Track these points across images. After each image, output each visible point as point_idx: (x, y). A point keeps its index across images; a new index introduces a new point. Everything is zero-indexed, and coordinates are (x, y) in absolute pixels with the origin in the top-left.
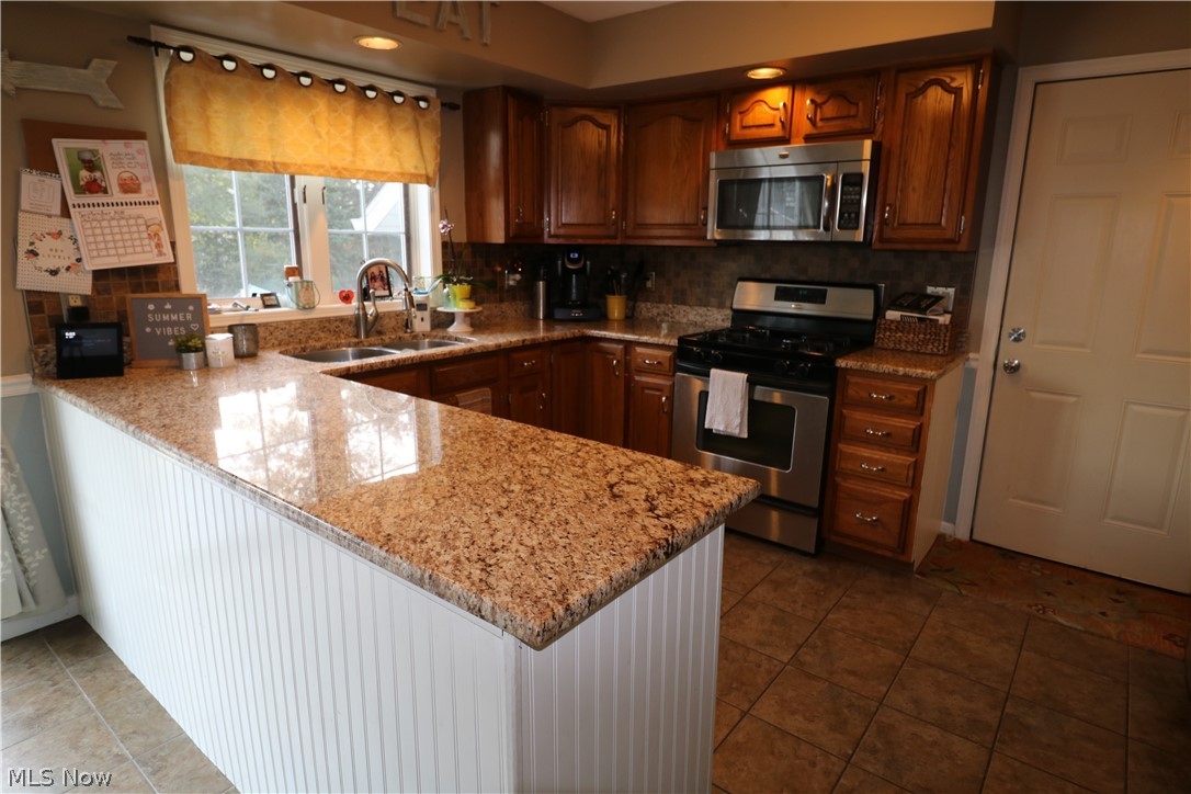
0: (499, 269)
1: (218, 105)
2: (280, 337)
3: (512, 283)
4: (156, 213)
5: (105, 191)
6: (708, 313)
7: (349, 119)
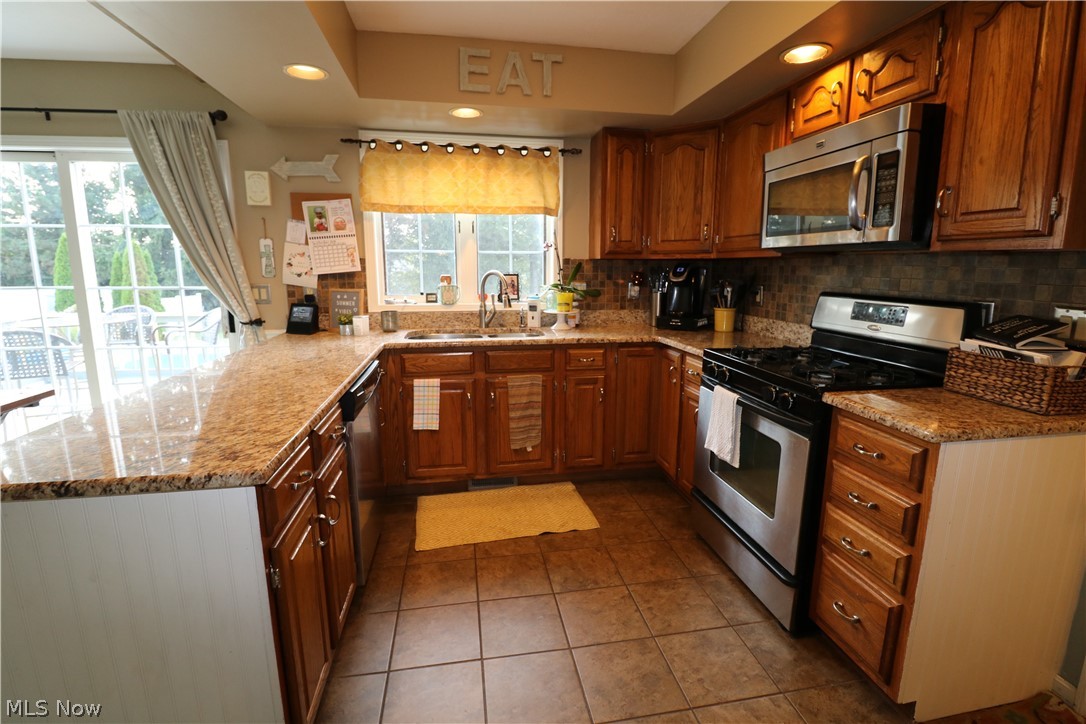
0: (621, 281)
1: (392, 173)
2: (426, 322)
3: (633, 293)
4: (353, 241)
5: (327, 230)
6: (801, 331)
7: (482, 172)
